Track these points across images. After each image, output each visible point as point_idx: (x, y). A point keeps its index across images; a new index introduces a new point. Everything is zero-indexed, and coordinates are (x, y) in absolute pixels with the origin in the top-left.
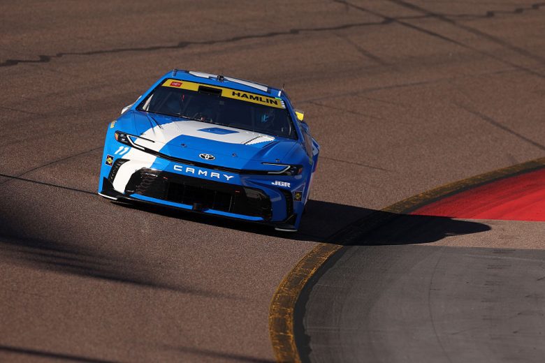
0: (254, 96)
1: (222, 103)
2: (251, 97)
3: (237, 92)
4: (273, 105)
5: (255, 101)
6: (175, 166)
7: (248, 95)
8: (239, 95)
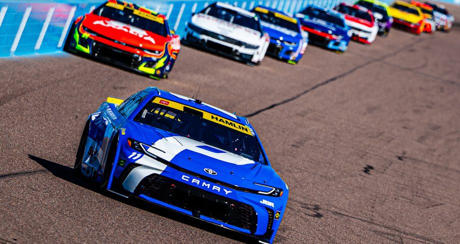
0: (229, 121)
1: (204, 124)
2: (227, 122)
3: (215, 116)
4: (244, 132)
5: (230, 126)
6: (184, 176)
7: (224, 120)
8: (217, 119)
